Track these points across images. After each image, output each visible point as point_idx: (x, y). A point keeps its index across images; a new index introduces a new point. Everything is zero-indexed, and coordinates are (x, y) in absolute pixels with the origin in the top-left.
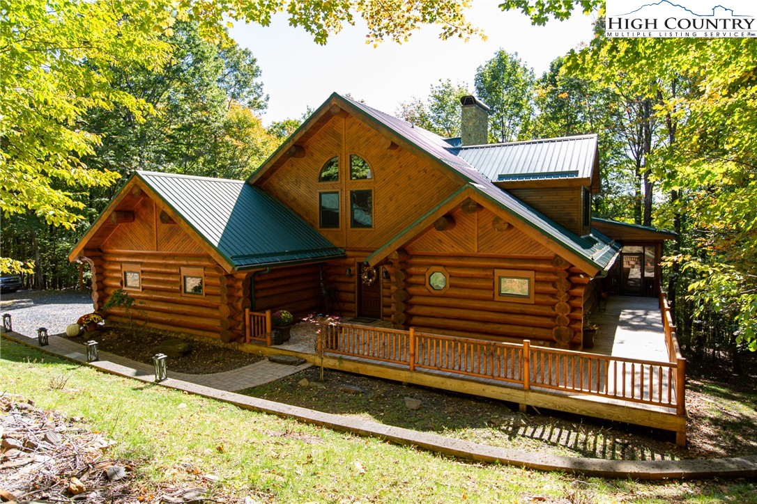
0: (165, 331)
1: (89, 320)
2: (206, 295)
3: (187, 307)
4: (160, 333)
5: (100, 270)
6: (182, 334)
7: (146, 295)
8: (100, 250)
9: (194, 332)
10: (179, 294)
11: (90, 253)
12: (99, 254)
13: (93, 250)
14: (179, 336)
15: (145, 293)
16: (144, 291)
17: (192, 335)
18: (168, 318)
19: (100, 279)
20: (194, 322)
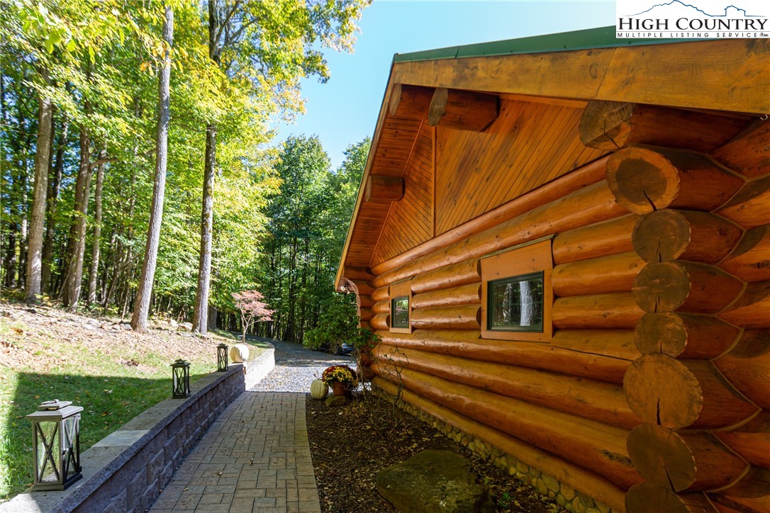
0: (441, 422)
1: (331, 376)
2: (555, 329)
3: (493, 368)
4: (435, 425)
5: (367, 302)
6: (477, 443)
7: (418, 342)
8: (369, 270)
9: (509, 445)
10: (474, 335)
11: (353, 273)
12: (368, 276)
13: (358, 269)
14: (471, 446)
15: (414, 338)
16: (416, 331)
17: (503, 454)
18: (451, 393)
19: (366, 316)
20: (510, 415)
